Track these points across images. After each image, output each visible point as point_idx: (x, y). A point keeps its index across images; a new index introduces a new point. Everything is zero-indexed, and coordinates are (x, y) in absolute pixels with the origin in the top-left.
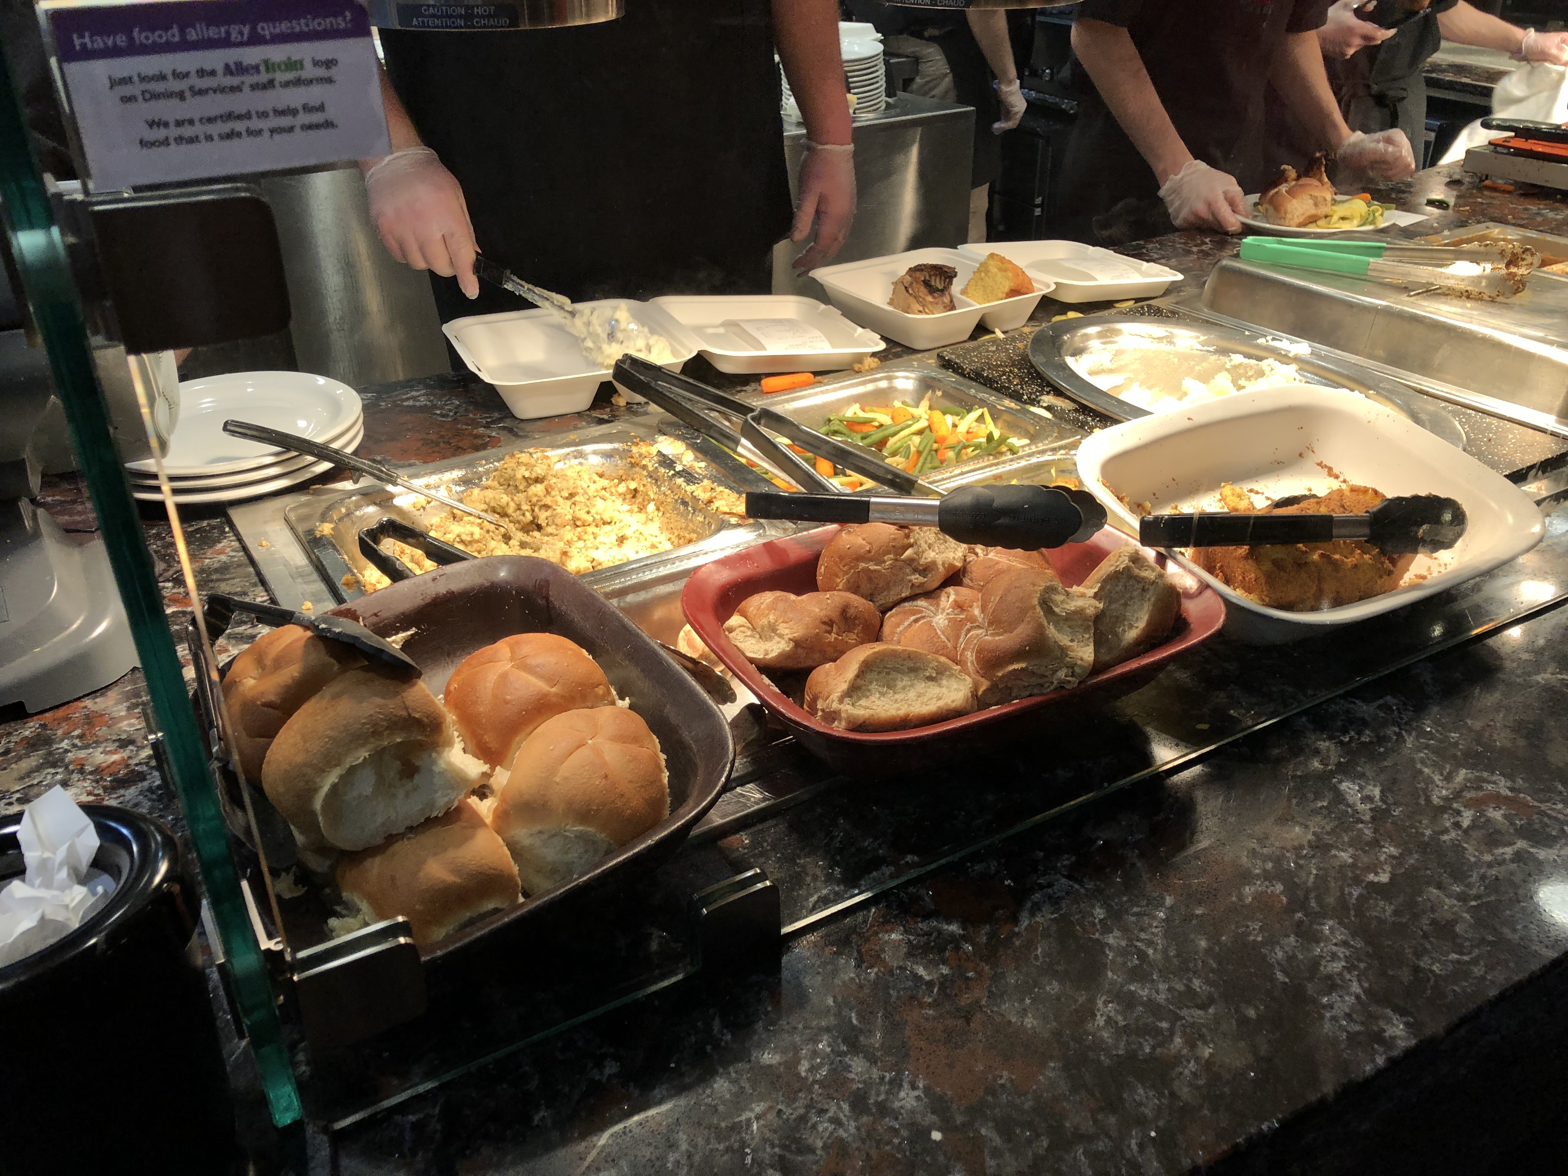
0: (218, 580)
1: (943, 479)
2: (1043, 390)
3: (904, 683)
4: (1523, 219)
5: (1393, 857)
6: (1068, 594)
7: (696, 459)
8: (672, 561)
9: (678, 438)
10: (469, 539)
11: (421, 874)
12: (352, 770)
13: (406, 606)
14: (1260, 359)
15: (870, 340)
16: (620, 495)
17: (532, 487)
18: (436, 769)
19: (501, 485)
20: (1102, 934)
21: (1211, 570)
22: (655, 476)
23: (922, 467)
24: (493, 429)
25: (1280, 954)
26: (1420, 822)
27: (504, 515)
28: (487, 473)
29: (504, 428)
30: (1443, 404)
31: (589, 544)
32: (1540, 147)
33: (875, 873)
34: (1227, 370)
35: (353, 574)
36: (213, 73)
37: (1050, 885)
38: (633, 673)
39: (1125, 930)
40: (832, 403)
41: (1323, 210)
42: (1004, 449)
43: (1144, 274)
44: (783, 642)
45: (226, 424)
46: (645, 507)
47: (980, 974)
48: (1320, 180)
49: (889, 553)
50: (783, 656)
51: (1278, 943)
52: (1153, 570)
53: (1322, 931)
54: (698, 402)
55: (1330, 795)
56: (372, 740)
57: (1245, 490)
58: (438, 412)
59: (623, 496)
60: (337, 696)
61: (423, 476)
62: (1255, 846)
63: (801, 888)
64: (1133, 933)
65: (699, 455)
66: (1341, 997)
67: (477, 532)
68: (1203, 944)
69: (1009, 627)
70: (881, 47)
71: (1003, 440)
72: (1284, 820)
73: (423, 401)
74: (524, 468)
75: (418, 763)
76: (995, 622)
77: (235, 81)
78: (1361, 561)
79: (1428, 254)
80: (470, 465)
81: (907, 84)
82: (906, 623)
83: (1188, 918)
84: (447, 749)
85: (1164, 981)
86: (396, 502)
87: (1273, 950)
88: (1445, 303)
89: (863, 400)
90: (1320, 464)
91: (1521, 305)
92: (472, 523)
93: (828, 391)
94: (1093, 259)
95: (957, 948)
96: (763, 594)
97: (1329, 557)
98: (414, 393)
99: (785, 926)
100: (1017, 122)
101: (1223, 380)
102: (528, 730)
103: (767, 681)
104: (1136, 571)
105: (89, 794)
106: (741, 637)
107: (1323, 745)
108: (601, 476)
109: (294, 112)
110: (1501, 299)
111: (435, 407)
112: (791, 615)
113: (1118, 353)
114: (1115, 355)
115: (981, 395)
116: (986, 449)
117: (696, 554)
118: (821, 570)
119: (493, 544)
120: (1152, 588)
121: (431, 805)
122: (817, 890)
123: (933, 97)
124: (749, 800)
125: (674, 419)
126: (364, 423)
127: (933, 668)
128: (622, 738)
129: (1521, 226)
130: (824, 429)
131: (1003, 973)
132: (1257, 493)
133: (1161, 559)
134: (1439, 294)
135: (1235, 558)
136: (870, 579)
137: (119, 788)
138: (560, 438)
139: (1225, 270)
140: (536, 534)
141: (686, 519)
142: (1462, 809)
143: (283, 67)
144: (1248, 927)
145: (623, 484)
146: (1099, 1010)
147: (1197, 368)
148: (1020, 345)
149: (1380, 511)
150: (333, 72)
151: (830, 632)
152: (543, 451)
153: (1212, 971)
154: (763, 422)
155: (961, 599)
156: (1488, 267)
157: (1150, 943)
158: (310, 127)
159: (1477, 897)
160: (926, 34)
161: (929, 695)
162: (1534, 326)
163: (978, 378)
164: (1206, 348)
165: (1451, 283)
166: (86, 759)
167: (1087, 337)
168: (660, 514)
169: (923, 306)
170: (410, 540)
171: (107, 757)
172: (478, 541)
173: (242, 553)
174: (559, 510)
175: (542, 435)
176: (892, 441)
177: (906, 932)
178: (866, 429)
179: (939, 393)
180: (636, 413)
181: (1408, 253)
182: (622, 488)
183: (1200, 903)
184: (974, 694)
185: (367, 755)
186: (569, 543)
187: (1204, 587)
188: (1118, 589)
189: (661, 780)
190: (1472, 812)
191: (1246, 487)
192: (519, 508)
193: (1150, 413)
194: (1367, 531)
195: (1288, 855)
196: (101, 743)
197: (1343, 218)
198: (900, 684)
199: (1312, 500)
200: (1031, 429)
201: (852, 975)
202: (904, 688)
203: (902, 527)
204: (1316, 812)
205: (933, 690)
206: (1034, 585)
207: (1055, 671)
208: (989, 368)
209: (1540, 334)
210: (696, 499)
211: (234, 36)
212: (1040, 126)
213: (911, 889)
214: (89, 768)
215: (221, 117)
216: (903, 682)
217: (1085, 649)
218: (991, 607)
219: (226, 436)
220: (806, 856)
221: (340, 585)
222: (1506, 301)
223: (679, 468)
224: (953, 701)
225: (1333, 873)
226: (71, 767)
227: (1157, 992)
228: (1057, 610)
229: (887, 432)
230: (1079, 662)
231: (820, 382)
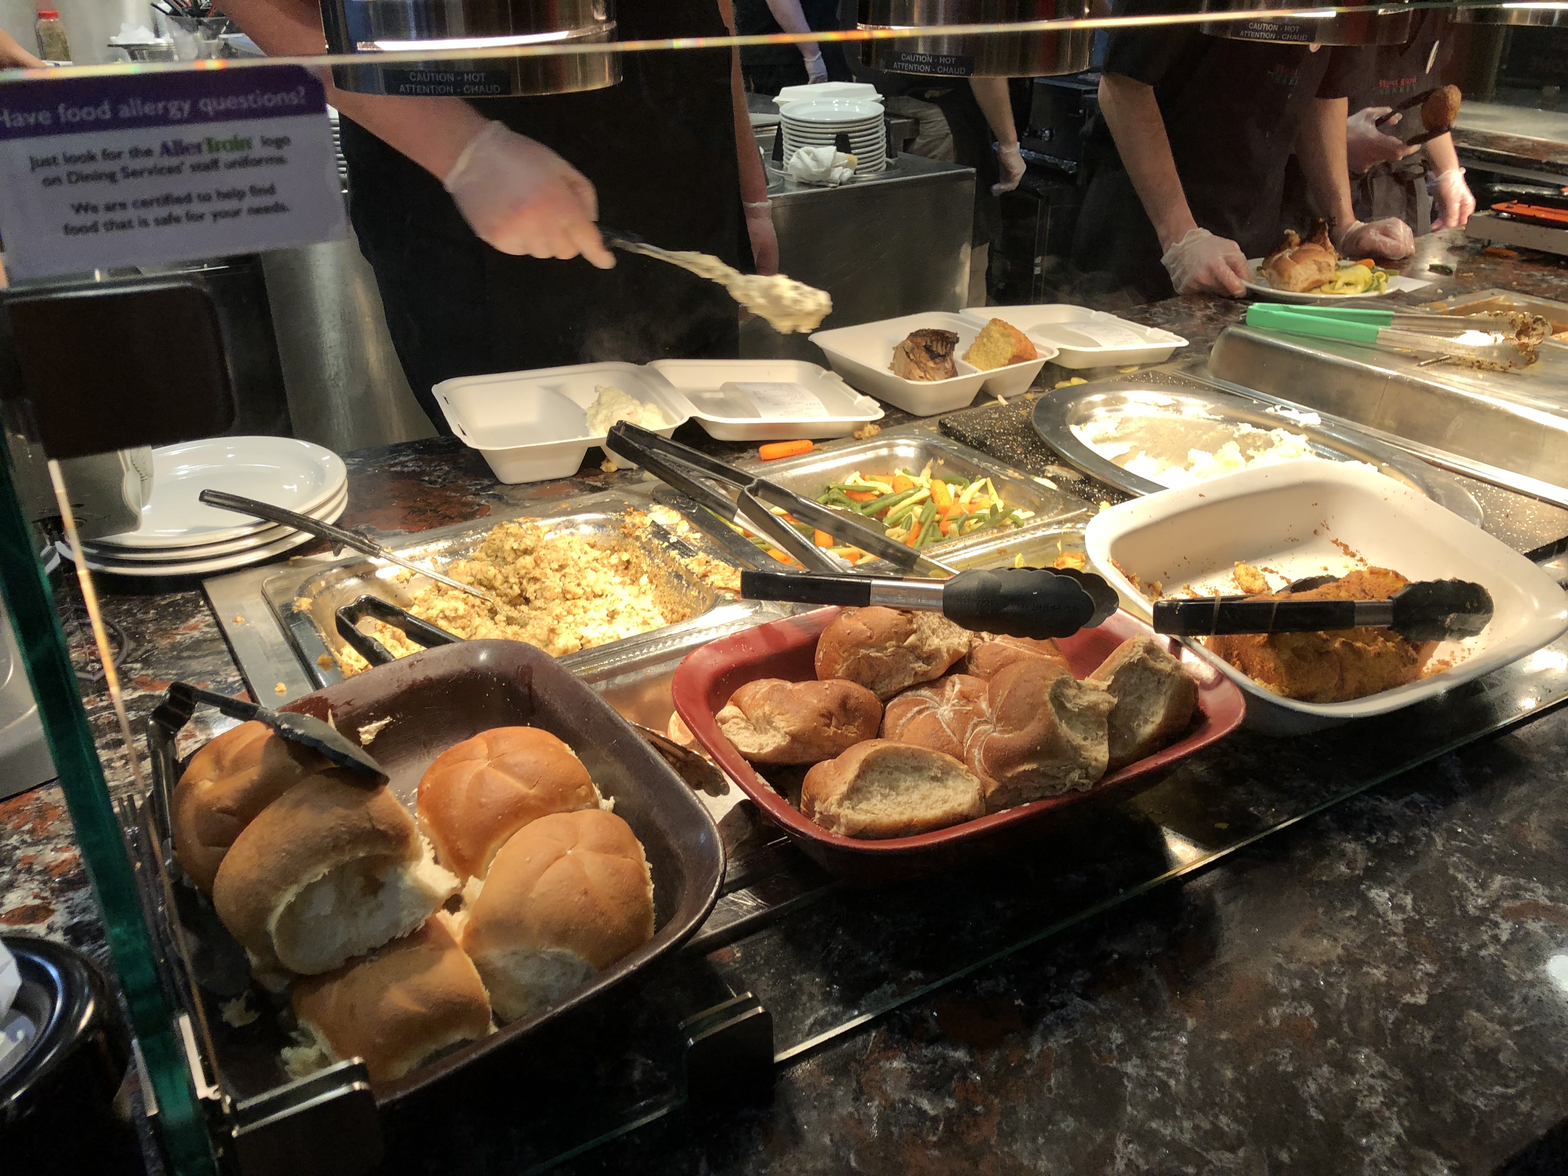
0: (189, 657)
1: (946, 553)
2: (1047, 459)
3: (908, 784)
4: (1527, 285)
5: (1428, 975)
6: (1080, 687)
7: (692, 529)
8: (664, 640)
9: (674, 507)
10: (453, 615)
11: (382, 1004)
12: (310, 888)
13: (381, 693)
14: (1269, 429)
15: (869, 408)
16: (612, 566)
17: (521, 559)
18: (402, 886)
19: (489, 556)
20: (1119, 1061)
21: (1227, 658)
22: (648, 547)
23: (924, 538)
24: (482, 497)
25: (1313, 1087)
26: (1456, 935)
27: (490, 587)
28: (475, 543)
29: (494, 496)
30: (1458, 477)
31: (579, 620)
32: (1542, 213)
33: (875, 992)
34: (1235, 439)
35: (330, 654)
36: (148, 153)
37: (1063, 1005)
38: (618, 771)
39: (1144, 1056)
40: (832, 471)
41: (1327, 276)
42: (1009, 522)
43: (1148, 340)
44: (779, 736)
45: (203, 494)
46: (637, 579)
47: (988, 1109)
48: (1324, 245)
49: (890, 639)
50: (778, 750)
51: (1310, 1074)
52: (1169, 661)
53: (1356, 1060)
54: (694, 470)
55: (1359, 904)
56: (333, 854)
57: (1259, 569)
58: (427, 478)
59: (615, 568)
60: (298, 804)
61: (407, 547)
62: (1280, 960)
63: (796, 1008)
64: (1152, 1060)
65: (694, 525)
66: (1380, 1137)
67: (462, 608)
68: (1229, 1074)
69: (1020, 725)
70: (881, 109)
71: (1007, 513)
72: (1310, 932)
73: (411, 467)
74: (513, 539)
75: (382, 878)
76: (1004, 719)
77: (174, 161)
78: (1384, 650)
79: (1437, 323)
80: (456, 535)
81: (907, 145)
82: (909, 715)
83: (1212, 1043)
84: (414, 863)
85: (1189, 1118)
86: (379, 574)
87: (1305, 1082)
88: (1457, 373)
89: (863, 468)
90: (1335, 542)
91: (1532, 376)
92: (457, 598)
93: (827, 459)
94: (1096, 324)
95: (965, 1078)
96: (758, 682)
97: (1351, 646)
98: (402, 459)
99: (778, 1052)
100: (1016, 184)
101: (1231, 449)
102: (504, 836)
103: (761, 780)
104: (1152, 663)
105: (36, 897)
106: (734, 729)
107: (1350, 847)
108: (593, 546)
109: (239, 195)
110: (1513, 370)
111: (423, 473)
112: (787, 707)
113: (1123, 421)
114: (1121, 423)
115: (983, 465)
116: (990, 522)
117: (689, 633)
118: (820, 655)
119: (477, 621)
120: (1169, 680)
121: (396, 924)
122: (813, 1010)
123: (934, 157)
124: (741, 908)
125: (669, 487)
126: (349, 490)
127: (938, 768)
128: (604, 848)
129: (1526, 293)
130: (823, 498)
131: (1014, 1107)
132: (1272, 572)
133: (1176, 647)
134: (1449, 364)
135: (1253, 646)
136: (871, 666)
137: (68, 890)
138: (550, 507)
139: (1232, 337)
140: (524, 608)
141: (680, 593)
142: (1500, 920)
143: (228, 146)
144: (1276, 1055)
145: (616, 555)
146: (1118, 1152)
147: (1205, 437)
148: (1024, 413)
149: (1405, 596)
150: (285, 152)
151: (829, 726)
152: (532, 521)
153: (1240, 1105)
154: (760, 493)
155: (967, 689)
156: (1500, 338)
157: (1171, 1073)
158: (257, 211)
159: (1519, 1022)
160: (927, 96)
161: (934, 798)
162: (1548, 398)
163: (980, 445)
164: (1213, 417)
165: (1461, 353)
166: (35, 857)
167: (1092, 405)
168: (653, 587)
169: (925, 372)
170: (390, 618)
171: (58, 855)
172: (462, 617)
173: (216, 629)
174: (548, 583)
175: (533, 503)
176: (893, 510)
177: (909, 1059)
178: (867, 498)
179: (941, 462)
180: (632, 481)
181: (1416, 322)
182: (614, 559)
183: (1224, 1028)
184: (982, 797)
185: (326, 871)
186: (558, 618)
187: (1221, 677)
188: (1133, 681)
189: (645, 895)
190: (1510, 923)
191: (1260, 565)
192: (506, 580)
193: (1162, 488)
194: (1390, 617)
195: (1317, 971)
196: (54, 838)
197: (1348, 284)
198: (903, 785)
199: (1332, 584)
200: (1037, 501)
201: (851, 1109)
202: (907, 789)
203: (904, 611)
204: (1345, 923)
205: (939, 792)
206: (1045, 679)
207: (1068, 773)
208: (992, 436)
209: (1555, 407)
210: (690, 573)
211: (174, 112)
212: (1040, 186)
213: (915, 1010)
214: (37, 868)
215: (158, 200)
216: (907, 782)
217: (1098, 748)
218: (999, 701)
219: (203, 505)
220: (802, 972)
221: (315, 666)
222: (1518, 371)
223: (673, 539)
224: (960, 805)
225: (1366, 994)
226: (19, 866)
227: (1181, 1131)
228: (1069, 705)
229: (887, 502)
230: (1094, 763)
231: (819, 450)
